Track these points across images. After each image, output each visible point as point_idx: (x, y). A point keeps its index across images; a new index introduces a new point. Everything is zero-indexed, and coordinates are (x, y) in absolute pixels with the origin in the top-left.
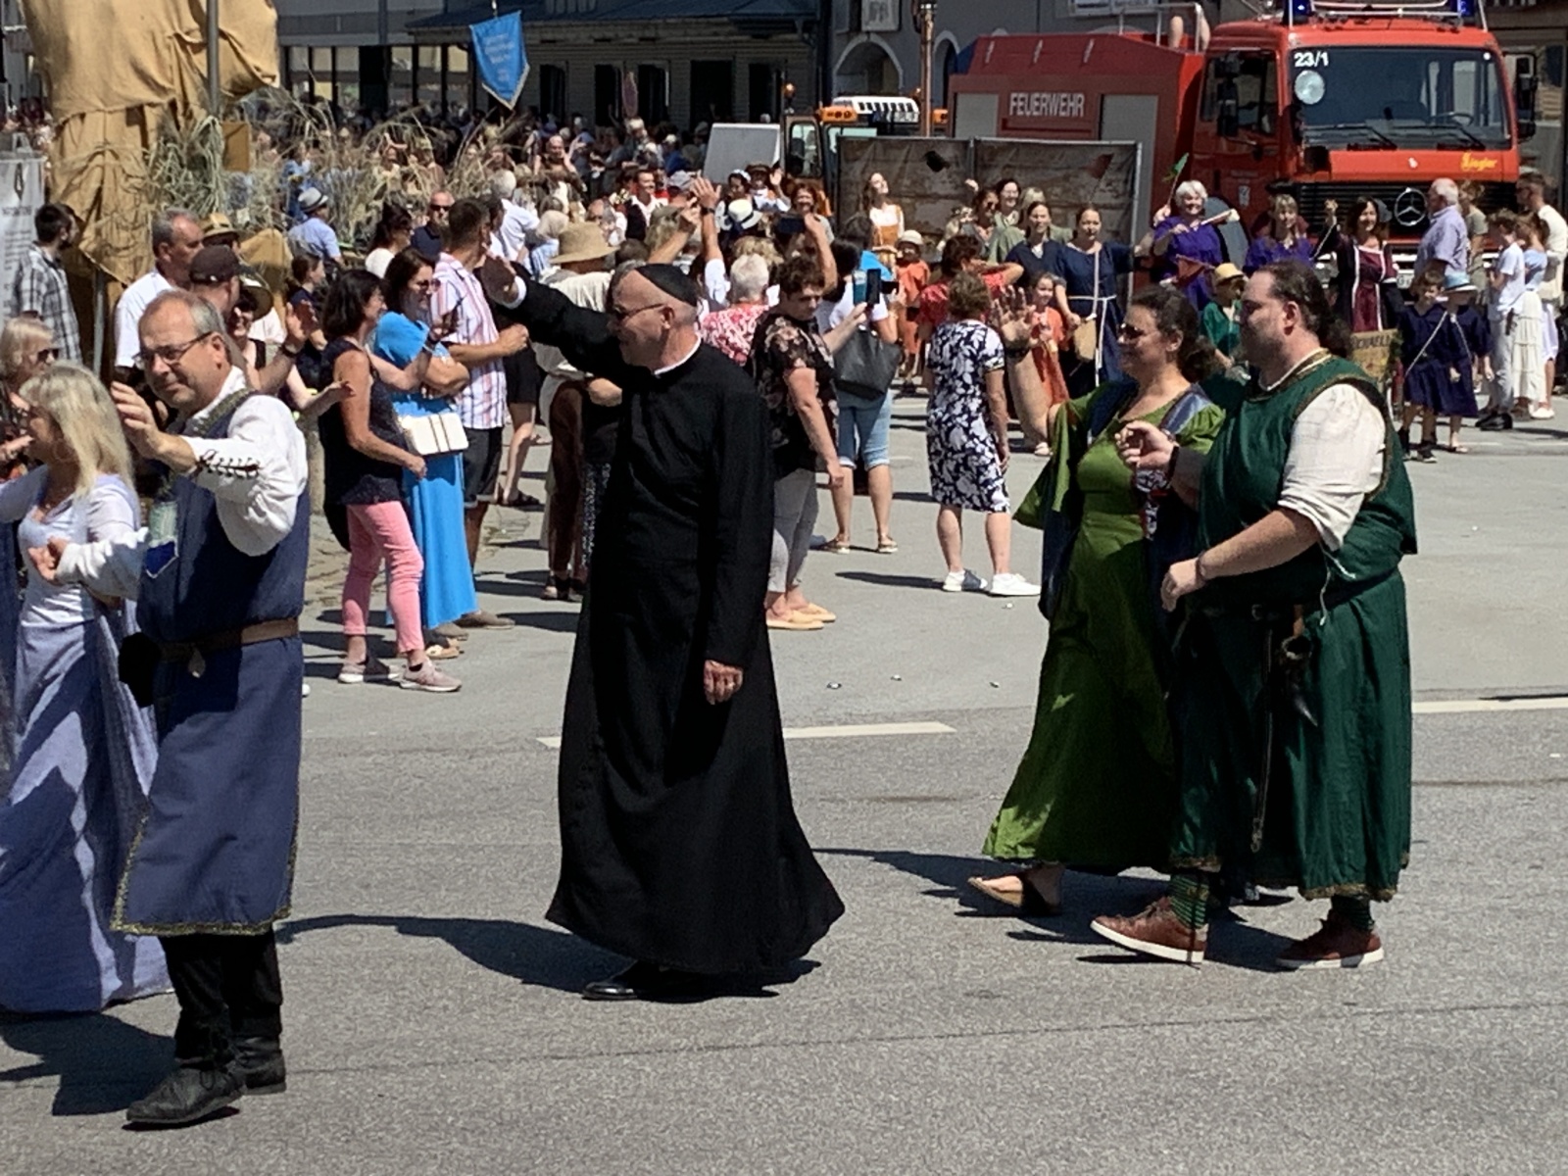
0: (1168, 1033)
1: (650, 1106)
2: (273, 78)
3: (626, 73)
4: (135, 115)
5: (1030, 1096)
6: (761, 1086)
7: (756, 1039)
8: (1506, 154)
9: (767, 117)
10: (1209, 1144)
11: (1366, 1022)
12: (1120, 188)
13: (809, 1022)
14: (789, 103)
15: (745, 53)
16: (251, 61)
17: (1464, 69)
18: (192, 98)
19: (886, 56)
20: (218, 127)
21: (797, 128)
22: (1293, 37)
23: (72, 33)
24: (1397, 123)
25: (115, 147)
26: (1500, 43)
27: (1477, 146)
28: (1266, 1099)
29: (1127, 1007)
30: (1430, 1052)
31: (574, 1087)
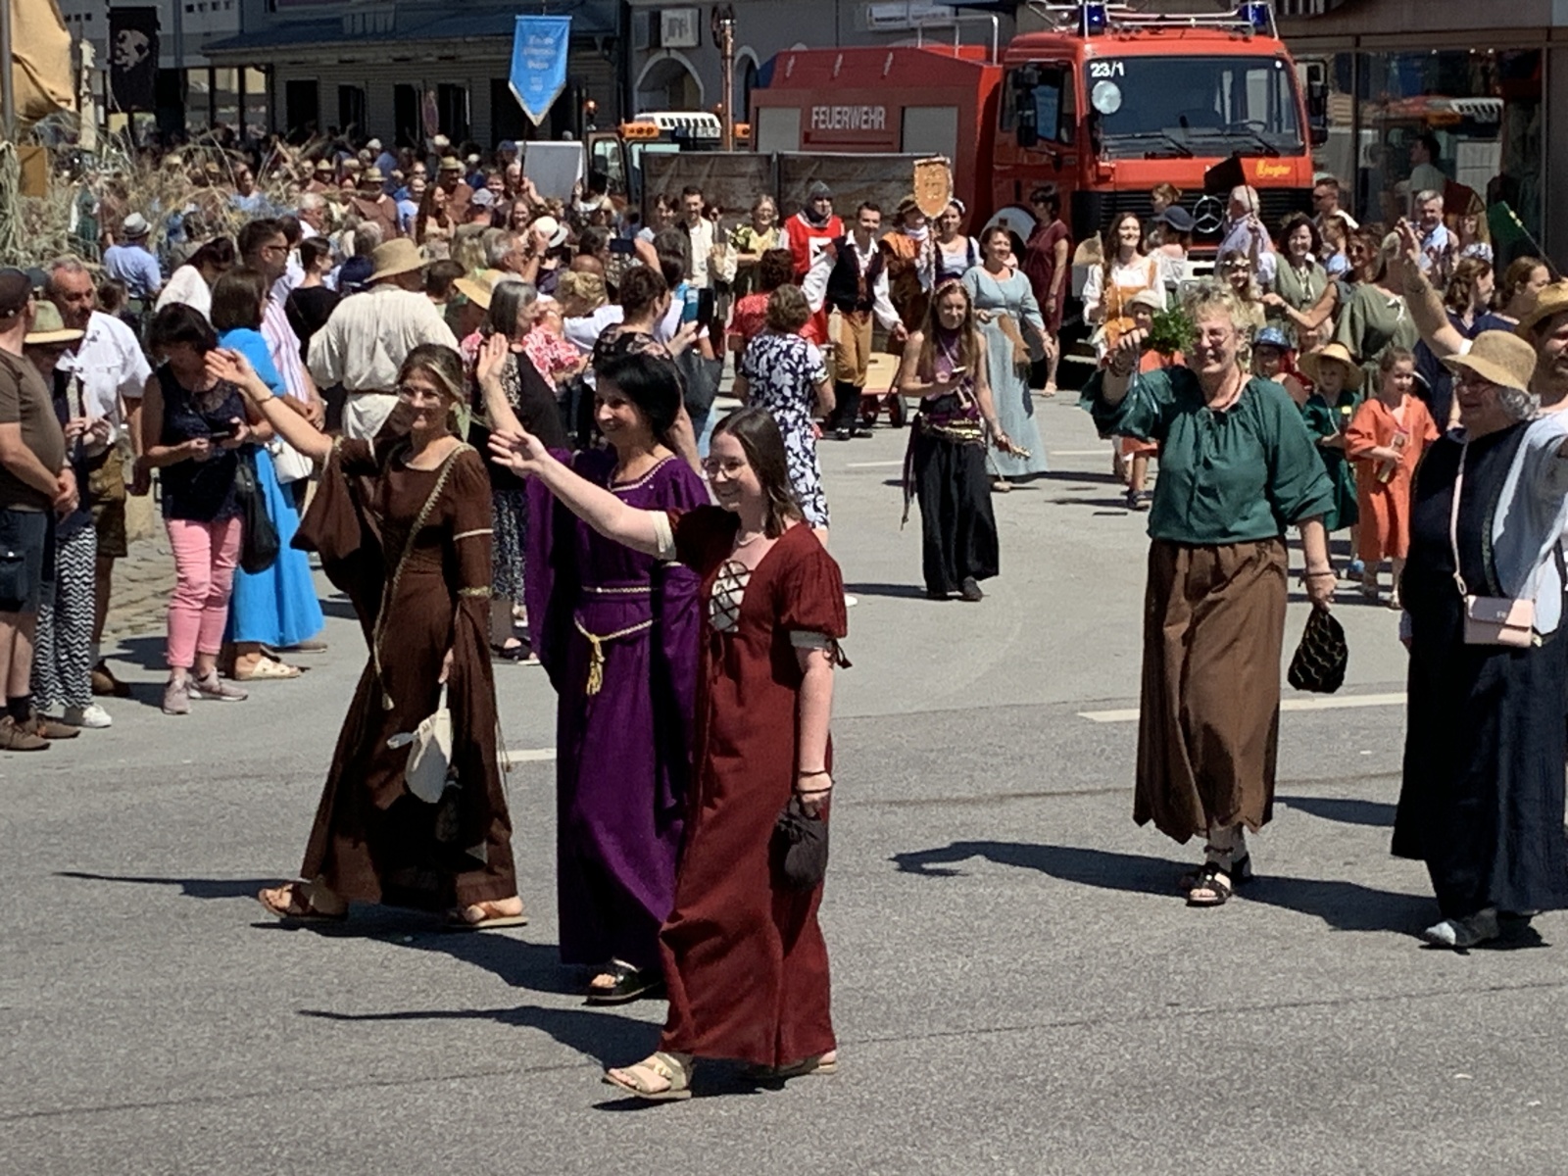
0: (994, 1039)
1: (479, 1130)
2: (68, 101)
3: (426, 92)
5: (861, 1106)
8: (1300, 159)
9: (569, 134)
10: (1039, 1149)
11: (1188, 1022)
14: (591, 119)
16: (46, 85)
17: (1257, 77)
19: (686, 71)
20: (14, 153)
21: (599, 146)
22: (1089, 48)
24: (1193, 131)
26: (1290, 51)
27: (1271, 153)
28: (1094, 1102)
29: (954, 1014)
30: (1253, 1050)
31: (401, 1113)
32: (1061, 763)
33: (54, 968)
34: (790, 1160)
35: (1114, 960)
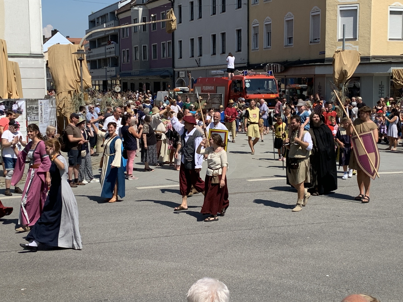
0: (236, 232)
1: (157, 246)
2: (91, 86)
3: (144, 84)
4: (70, 92)
5: (216, 242)
6: (174, 242)
7: (173, 235)
8: (277, 94)
9: (166, 90)
10: (244, 249)
11: (266, 229)
12: (220, 100)
13: (181, 232)
14: (169, 88)
15: (162, 80)
16: (88, 84)
17: (270, 82)
18: (79, 90)
19: (183, 81)
20: (83, 94)
21: (170, 92)
22: (245, 78)
23: (60, 80)
24: (261, 90)
25: (67, 97)
26: (275, 78)
27: (273, 93)
28: (252, 242)
29: (230, 228)
30: (276, 233)
31: (145, 243)
32: (244, 188)
33: (91, 220)
34: (205, 251)
35: (254, 219)
